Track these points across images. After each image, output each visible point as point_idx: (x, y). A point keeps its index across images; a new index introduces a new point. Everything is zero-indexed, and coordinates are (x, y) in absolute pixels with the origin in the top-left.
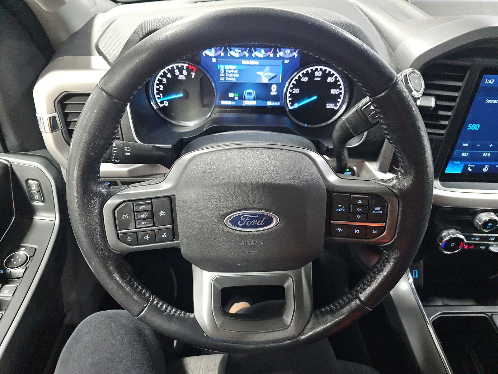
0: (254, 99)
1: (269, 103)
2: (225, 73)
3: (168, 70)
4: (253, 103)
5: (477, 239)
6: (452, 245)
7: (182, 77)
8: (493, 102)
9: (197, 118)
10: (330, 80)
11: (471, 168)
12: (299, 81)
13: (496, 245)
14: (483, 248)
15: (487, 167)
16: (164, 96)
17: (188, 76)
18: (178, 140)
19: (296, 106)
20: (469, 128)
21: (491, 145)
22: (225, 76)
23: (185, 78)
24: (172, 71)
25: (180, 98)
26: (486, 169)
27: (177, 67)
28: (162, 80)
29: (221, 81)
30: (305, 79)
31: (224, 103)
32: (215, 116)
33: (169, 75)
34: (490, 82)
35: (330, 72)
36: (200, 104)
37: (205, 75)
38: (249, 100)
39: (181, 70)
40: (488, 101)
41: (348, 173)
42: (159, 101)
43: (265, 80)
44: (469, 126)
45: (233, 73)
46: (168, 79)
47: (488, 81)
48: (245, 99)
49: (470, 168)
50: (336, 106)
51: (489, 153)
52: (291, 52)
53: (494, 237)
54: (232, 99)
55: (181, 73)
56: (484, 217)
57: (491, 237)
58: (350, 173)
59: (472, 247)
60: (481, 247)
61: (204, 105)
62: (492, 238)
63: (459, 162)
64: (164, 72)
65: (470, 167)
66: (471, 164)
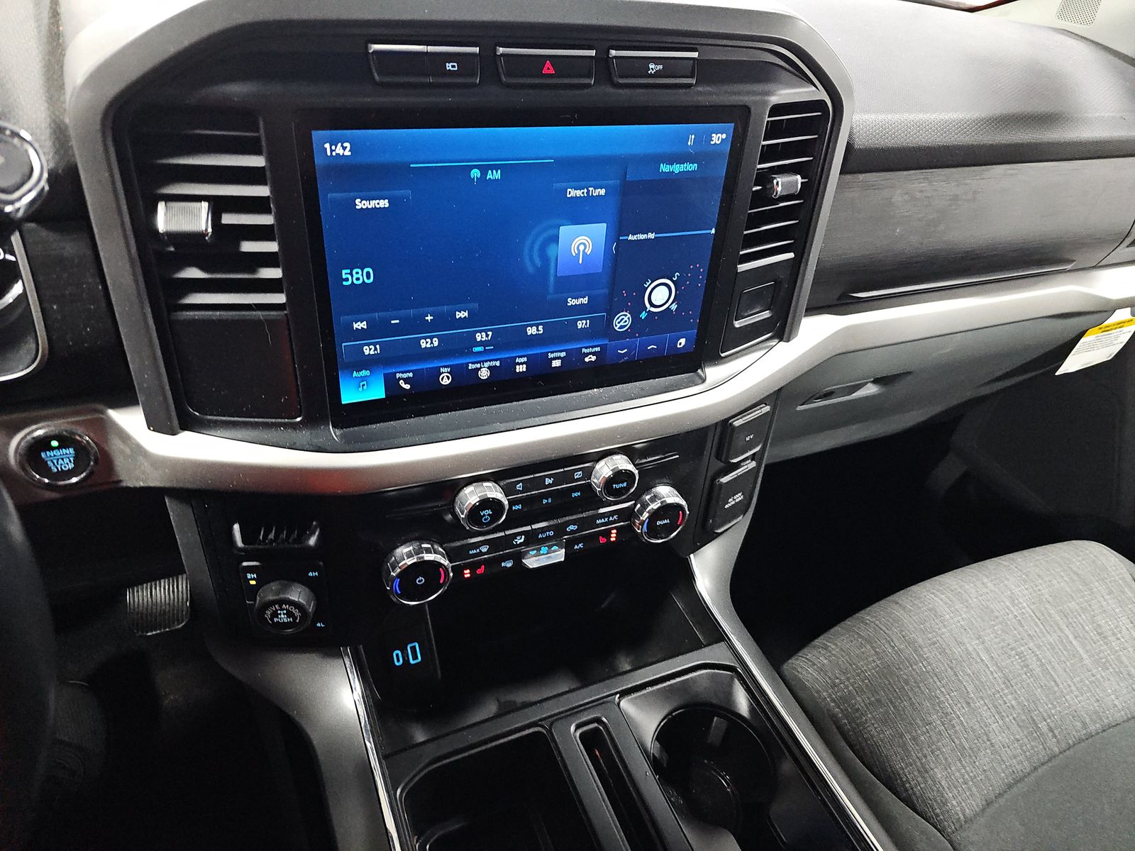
5: (484, 549)
6: (419, 581)
8: (378, 206)
11: (406, 381)
13: (535, 551)
14: (509, 564)
15: (448, 372)
20: (347, 280)
21: (429, 318)
26: (445, 377)
34: (339, 150)
40: (361, 204)
44: (344, 276)
47: (333, 148)
49: (402, 381)
51: (434, 337)
53: (520, 534)
56: (470, 496)
57: (515, 535)
59: (481, 571)
60: (503, 564)
62: (519, 538)
63: (365, 373)
65: (403, 379)
66: (403, 373)
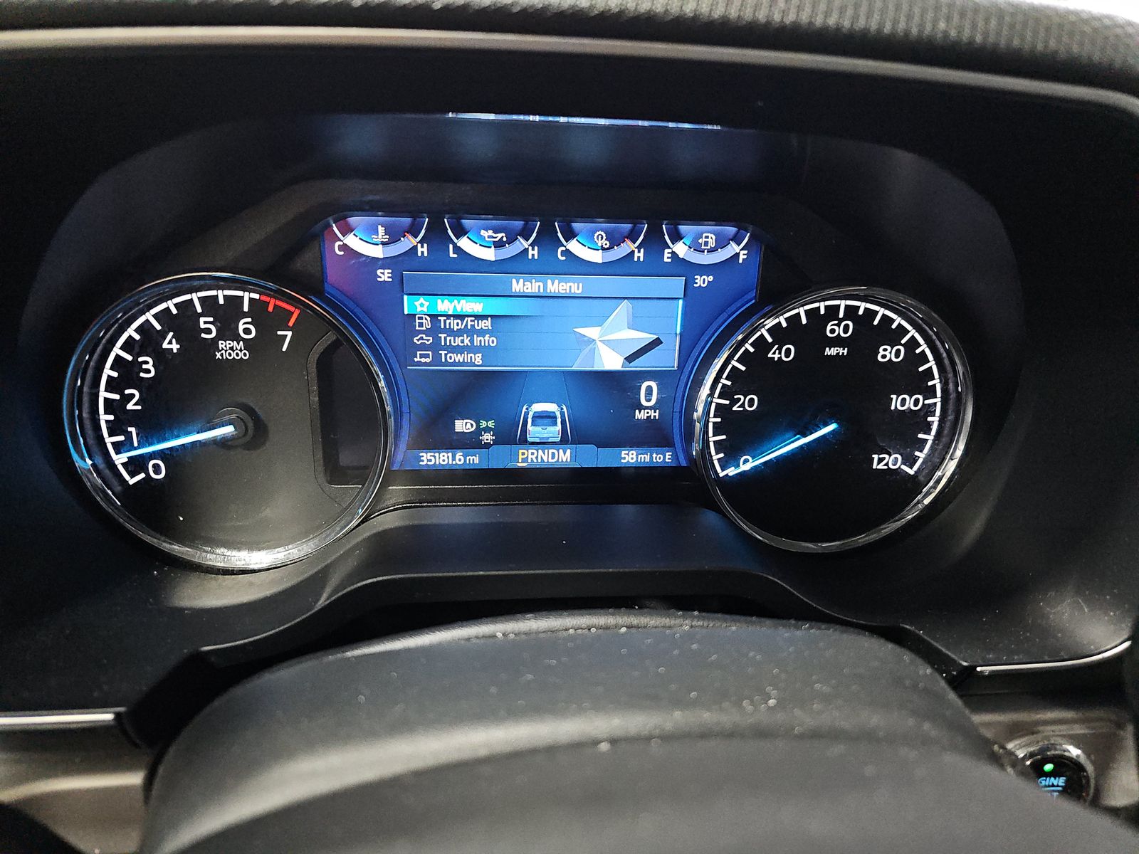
0: (564, 440)
1: (630, 457)
2: (434, 330)
3: (163, 316)
4: (564, 457)
7: (229, 350)
9: (304, 535)
10: (886, 353)
12: (757, 359)
16: (145, 440)
17: (263, 345)
18: (173, 660)
19: (747, 464)
22: (435, 347)
23: (244, 355)
24: (183, 323)
25: (222, 443)
27: (209, 303)
28: (138, 366)
29: (419, 364)
30: (782, 354)
31: (429, 459)
32: (388, 521)
33: (171, 344)
35: (886, 320)
36: (321, 469)
37: (342, 342)
38: (543, 444)
39: (227, 316)
41: (1053, 780)
42: (120, 459)
43: (612, 361)
45: (471, 332)
46: (162, 358)
48: (524, 441)
50: (910, 461)
52: (721, 244)
54: (470, 443)
55: (227, 331)
58: (1061, 781)
61: (335, 472)
64: (145, 329)
